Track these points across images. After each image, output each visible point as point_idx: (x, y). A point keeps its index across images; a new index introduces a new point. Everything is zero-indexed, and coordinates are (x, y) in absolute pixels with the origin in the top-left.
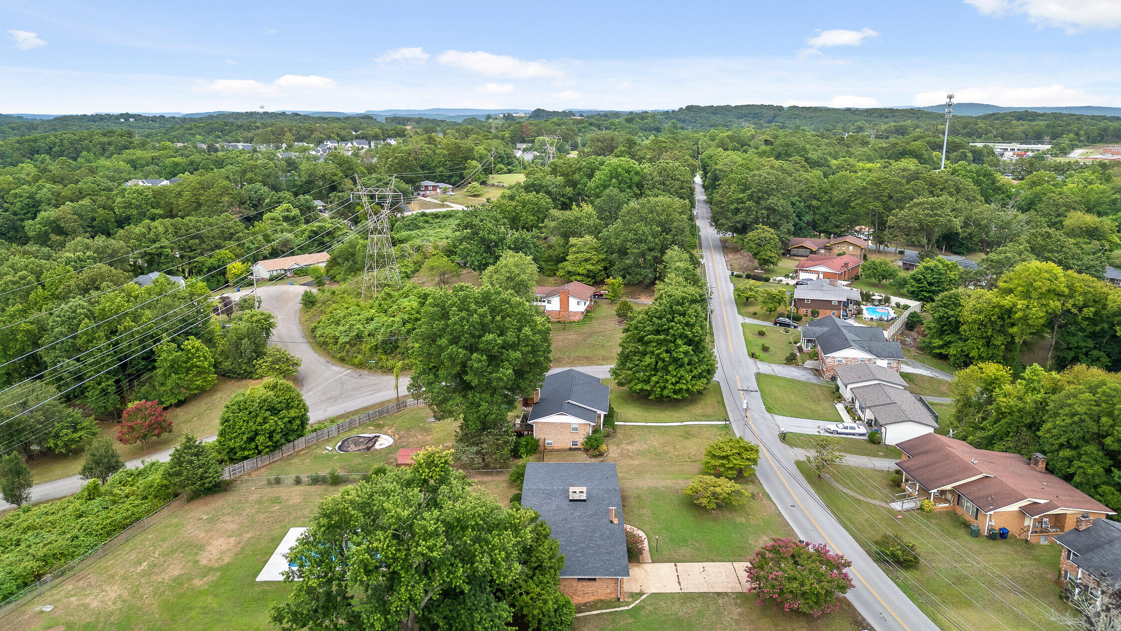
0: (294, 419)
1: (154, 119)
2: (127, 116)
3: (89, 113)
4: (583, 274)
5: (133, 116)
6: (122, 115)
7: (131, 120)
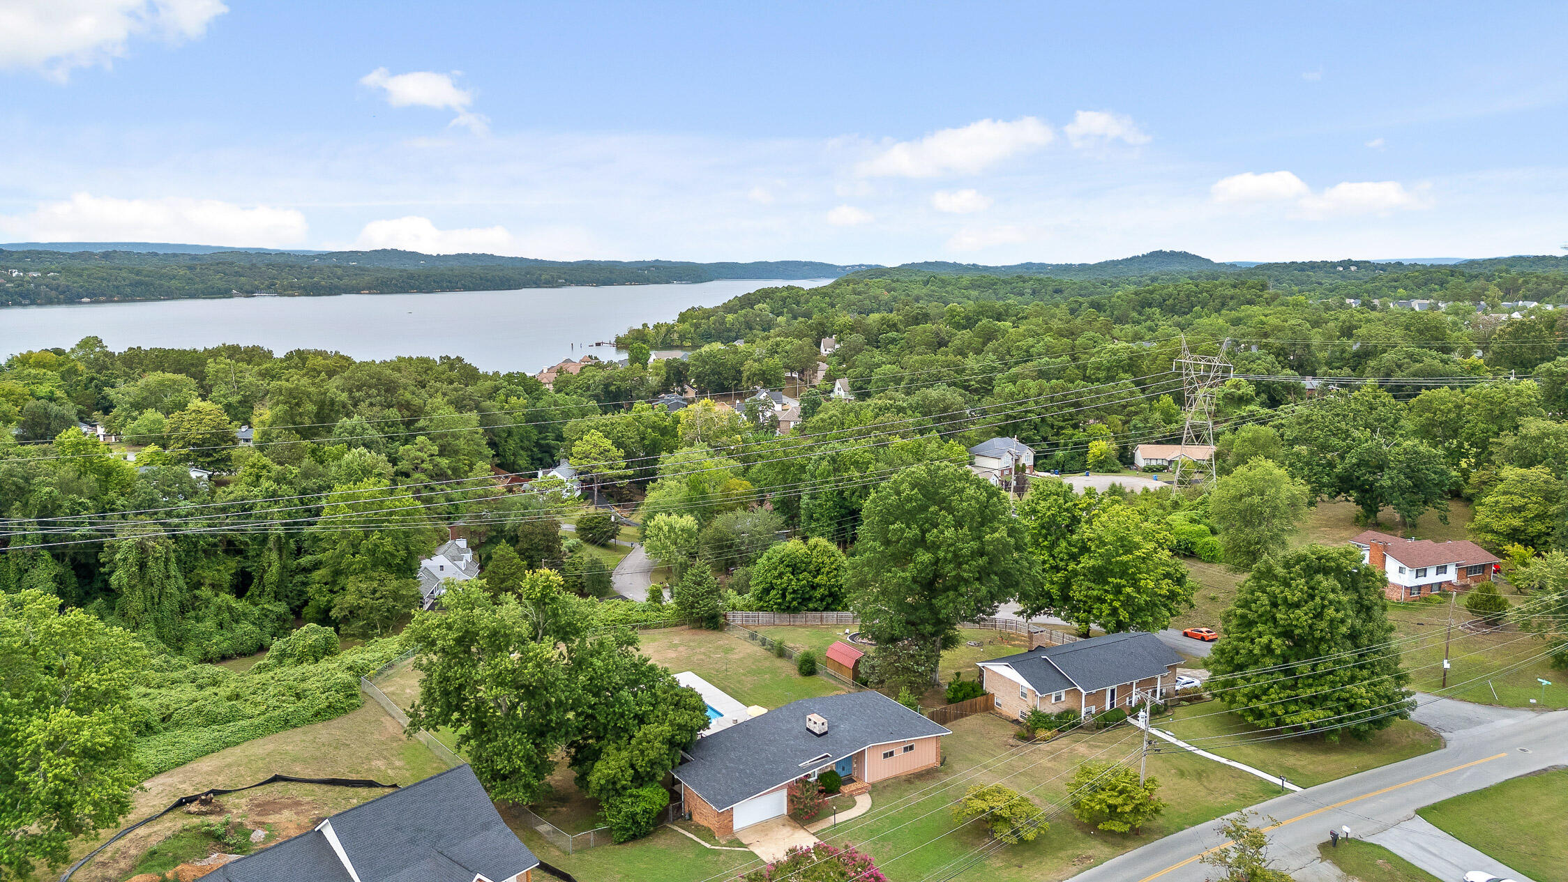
0: (819, 585)
1: (1384, 267)
2: (1347, 264)
3: (1299, 260)
4: (1501, 533)
5: (1357, 264)
6: (1341, 263)
7: (1353, 268)
